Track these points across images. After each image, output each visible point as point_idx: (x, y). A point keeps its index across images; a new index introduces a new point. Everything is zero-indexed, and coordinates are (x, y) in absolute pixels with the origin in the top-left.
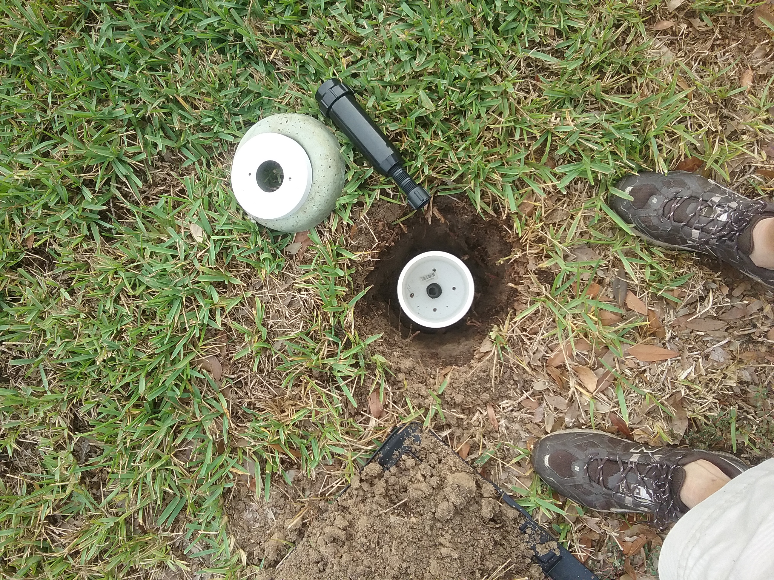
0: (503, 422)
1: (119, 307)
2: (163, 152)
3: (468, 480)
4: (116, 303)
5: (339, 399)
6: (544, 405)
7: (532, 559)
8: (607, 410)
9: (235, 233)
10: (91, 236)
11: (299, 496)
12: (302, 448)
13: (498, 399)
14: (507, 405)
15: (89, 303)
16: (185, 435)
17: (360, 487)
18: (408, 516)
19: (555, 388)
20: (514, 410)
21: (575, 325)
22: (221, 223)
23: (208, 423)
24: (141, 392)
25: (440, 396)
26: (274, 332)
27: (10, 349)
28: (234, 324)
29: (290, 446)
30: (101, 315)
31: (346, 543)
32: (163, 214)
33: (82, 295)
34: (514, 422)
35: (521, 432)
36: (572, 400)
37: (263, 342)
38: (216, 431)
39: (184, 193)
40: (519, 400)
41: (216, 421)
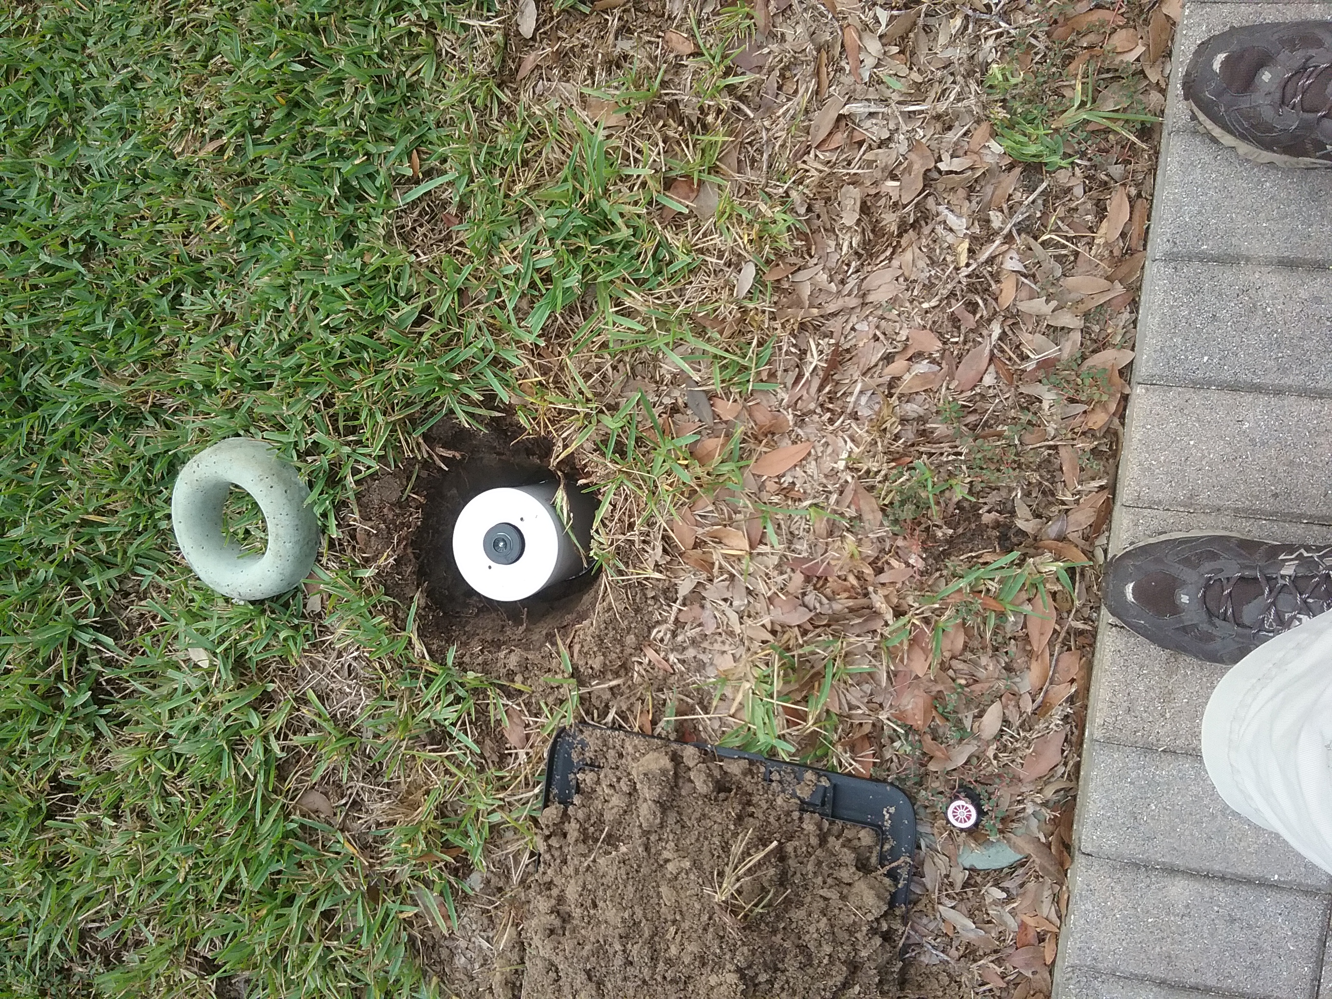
0: (672, 658)
1: (172, 799)
2: (117, 586)
3: (657, 759)
4: (165, 796)
5: (465, 754)
6: (708, 605)
7: (802, 810)
8: (776, 560)
9: (234, 631)
10: (99, 735)
11: (491, 902)
12: (457, 841)
13: (650, 632)
14: (661, 634)
15: (142, 815)
16: (321, 907)
17: (549, 846)
18: (617, 848)
19: (705, 575)
20: (674, 635)
21: (671, 485)
22: (213, 631)
23: (337, 878)
24: (245, 885)
25: (572, 676)
26: (354, 718)
27: (94, 921)
28: (297, 740)
29: (447, 846)
30: (156, 821)
31: (568, 926)
32: (154, 660)
33: (128, 811)
34: (684, 649)
35: (701, 656)
36: (732, 576)
37: (338, 740)
38: (352, 880)
39: (163, 620)
40: (672, 618)
41: (347, 869)
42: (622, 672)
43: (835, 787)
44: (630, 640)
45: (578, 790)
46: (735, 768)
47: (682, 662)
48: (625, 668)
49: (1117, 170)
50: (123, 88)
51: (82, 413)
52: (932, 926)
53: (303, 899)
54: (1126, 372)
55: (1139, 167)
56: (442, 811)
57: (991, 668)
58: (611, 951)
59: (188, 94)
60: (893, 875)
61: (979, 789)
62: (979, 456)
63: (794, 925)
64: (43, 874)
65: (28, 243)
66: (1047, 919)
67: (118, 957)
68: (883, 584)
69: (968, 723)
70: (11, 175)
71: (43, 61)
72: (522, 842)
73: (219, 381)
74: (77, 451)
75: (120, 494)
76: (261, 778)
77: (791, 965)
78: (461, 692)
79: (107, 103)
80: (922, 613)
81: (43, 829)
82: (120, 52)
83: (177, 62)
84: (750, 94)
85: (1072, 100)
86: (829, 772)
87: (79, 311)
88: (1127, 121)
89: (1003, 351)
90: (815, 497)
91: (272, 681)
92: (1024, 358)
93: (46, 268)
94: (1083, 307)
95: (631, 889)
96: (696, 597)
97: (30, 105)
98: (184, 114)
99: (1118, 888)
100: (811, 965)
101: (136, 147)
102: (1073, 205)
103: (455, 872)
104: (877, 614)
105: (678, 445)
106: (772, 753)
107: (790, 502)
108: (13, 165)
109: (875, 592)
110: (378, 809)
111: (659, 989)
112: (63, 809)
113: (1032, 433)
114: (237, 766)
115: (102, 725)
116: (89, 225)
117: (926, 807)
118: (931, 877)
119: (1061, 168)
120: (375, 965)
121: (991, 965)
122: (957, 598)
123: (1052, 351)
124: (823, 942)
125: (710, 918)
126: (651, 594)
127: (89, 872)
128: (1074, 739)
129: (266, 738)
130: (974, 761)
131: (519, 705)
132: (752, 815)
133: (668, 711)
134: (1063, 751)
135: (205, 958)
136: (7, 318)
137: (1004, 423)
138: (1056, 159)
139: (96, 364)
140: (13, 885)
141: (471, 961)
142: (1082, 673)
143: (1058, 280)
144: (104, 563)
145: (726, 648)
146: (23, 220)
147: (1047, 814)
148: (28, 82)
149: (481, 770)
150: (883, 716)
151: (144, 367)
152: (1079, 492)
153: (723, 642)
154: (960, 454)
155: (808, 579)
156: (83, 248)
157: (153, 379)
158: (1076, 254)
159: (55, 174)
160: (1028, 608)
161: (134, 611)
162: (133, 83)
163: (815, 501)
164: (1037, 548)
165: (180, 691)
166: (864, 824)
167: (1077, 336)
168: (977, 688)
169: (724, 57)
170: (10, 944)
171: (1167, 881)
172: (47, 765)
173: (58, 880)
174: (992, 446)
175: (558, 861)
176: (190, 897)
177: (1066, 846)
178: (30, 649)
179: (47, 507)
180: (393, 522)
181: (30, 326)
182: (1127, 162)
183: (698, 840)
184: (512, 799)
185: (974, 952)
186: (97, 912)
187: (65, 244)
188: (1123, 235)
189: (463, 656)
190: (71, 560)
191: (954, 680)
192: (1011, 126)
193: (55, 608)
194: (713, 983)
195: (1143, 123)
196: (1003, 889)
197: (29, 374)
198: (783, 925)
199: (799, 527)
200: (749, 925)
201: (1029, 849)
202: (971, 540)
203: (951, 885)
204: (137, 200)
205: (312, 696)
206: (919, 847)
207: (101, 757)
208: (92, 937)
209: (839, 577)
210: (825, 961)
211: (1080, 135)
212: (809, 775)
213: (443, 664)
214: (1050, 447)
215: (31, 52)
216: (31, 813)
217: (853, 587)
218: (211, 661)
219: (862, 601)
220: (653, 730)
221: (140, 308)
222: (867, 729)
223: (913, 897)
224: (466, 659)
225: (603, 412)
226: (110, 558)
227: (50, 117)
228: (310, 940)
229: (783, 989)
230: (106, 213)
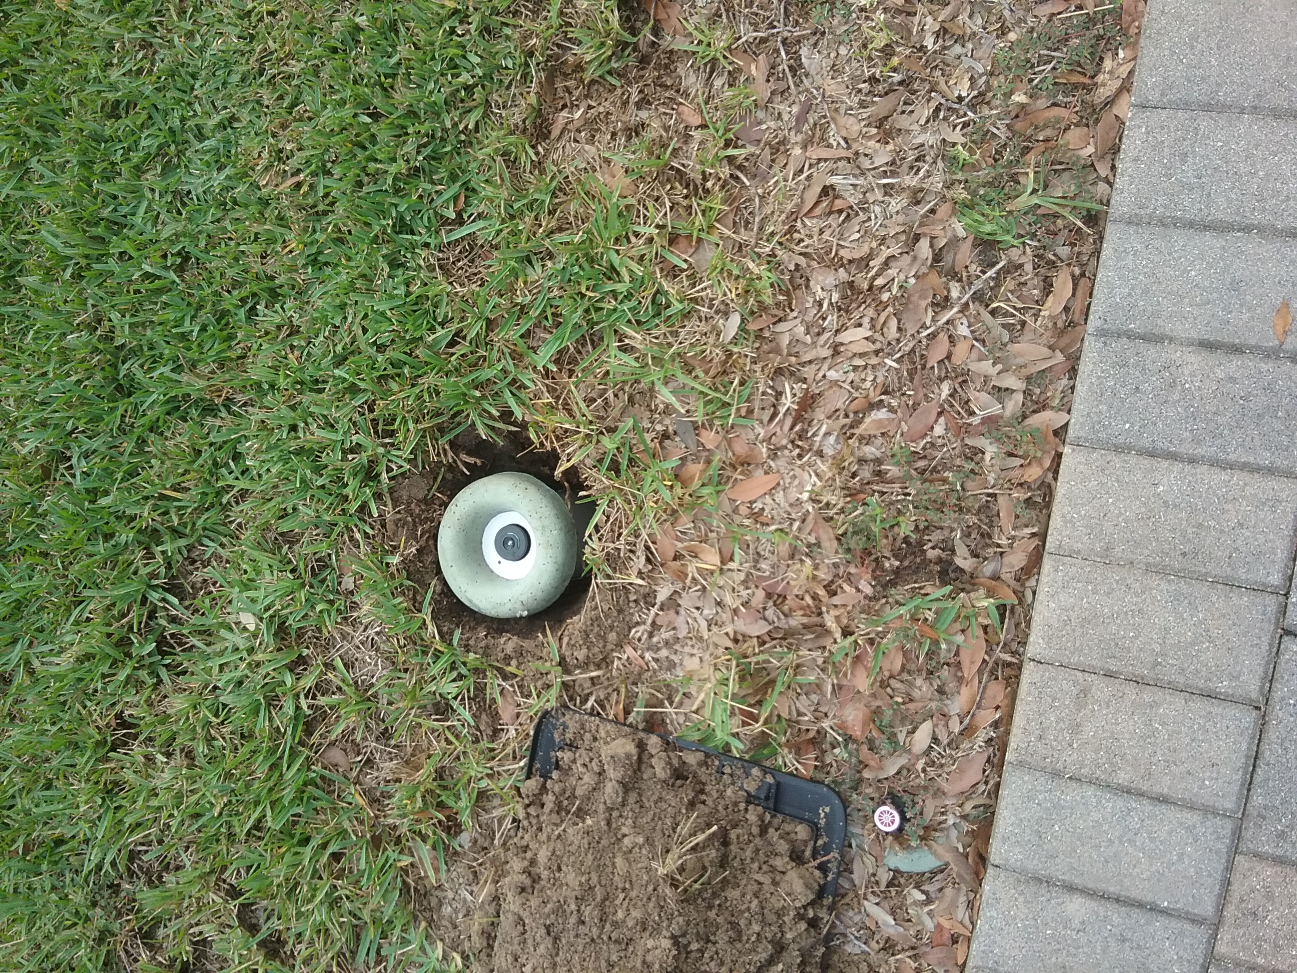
0: (648, 656)
1: (215, 743)
2: (185, 553)
3: (624, 745)
4: (210, 740)
5: (463, 725)
6: (682, 611)
7: (748, 802)
8: (742, 576)
9: (277, 602)
10: (160, 682)
11: (476, 860)
12: (450, 802)
13: (630, 631)
14: (639, 634)
15: (189, 755)
16: (332, 848)
17: (528, 814)
18: (584, 821)
19: (681, 585)
20: (651, 635)
21: (656, 502)
22: (260, 601)
23: (346, 825)
24: (269, 824)
25: (560, 664)
26: (372, 685)
27: (142, 844)
28: (322, 700)
29: (441, 806)
30: (200, 761)
31: (537, 886)
32: (210, 621)
33: (178, 752)
34: (659, 649)
35: (673, 657)
36: (704, 587)
37: (357, 703)
38: (359, 828)
39: (221, 586)
40: (649, 621)
41: (356, 818)
42: (604, 665)
43: (778, 784)
44: (612, 636)
45: (557, 767)
46: (692, 759)
47: (656, 660)
48: (605, 662)
49: (1064, 251)
50: (222, 126)
51: (167, 402)
52: (857, 919)
53: (315, 842)
54: (1060, 433)
55: (1084, 249)
56: (440, 774)
57: (924, 689)
58: (568, 912)
59: (274, 136)
60: (823, 868)
61: (906, 798)
62: (926, 497)
63: (728, 904)
64: (103, 799)
65: (134, 254)
66: (961, 923)
67: (160, 877)
68: (836, 606)
69: (901, 737)
70: (125, 195)
71: (157, 99)
72: (506, 808)
73: (282, 383)
74: (162, 434)
75: (193, 474)
76: (289, 732)
77: (722, 938)
78: (464, 671)
79: (208, 138)
80: (868, 634)
81: (107, 760)
82: (220, 96)
83: (267, 107)
84: (746, 164)
85: (1025, 186)
86: (774, 771)
87: (170, 315)
88: (1074, 208)
89: (952, 406)
90: (780, 523)
91: (308, 648)
92: (972, 413)
93: (147, 276)
94: (1025, 372)
95: (590, 857)
96: (672, 604)
97: (143, 136)
98: (270, 152)
99: (1021, 899)
100: (740, 941)
101: (228, 177)
102: (1022, 280)
103: (448, 830)
104: (828, 632)
105: (664, 467)
106: (727, 748)
107: (758, 526)
108: (127, 185)
109: (828, 612)
110: (387, 768)
111: (605, 947)
112: (126, 744)
113: (974, 481)
114: (271, 719)
115: (164, 673)
116: (185, 242)
117: (859, 810)
118: (859, 873)
119: (1013, 246)
120: (371, 906)
121: (908, 960)
122: (897, 624)
123: (995, 409)
124: (753, 922)
125: (655, 890)
126: (632, 597)
127: (141, 799)
128: (996, 760)
129: (297, 696)
130: (905, 772)
131: (512, 686)
132: (704, 802)
133: (638, 703)
134: (984, 771)
135: (231, 885)
136: (112, 316)
137: (950, 469)
138: (1008, 238)
139: (182, 361)
140: (78, 807)
141: (456, 911)
142: (1006, 701)
143: (1005, 345)
144: (177, 533)
145: (695, 651)
146: (131, 234)
147: (966, 826)
148: (144, 116)
149: (477, 741)
150: (826, 724)
151: (221, 366)
152: (1013, 538)
153: (693, 646)
154: (909, 495)
155: (769, 596)
156: (179, 260)
157: (227, 376)
158: (1023, 323)
159: (161, 196)
160: (960, 639)
161: (198, 576)
162: (230, 123)
163: (780, 527)
164: (974, 585)
165: (230, 649)
166: (802, 820)
167: (1020, 397)
168: (912, 706)
169: (727, 130)
170: (71, 859)
171: (1066, 897)
172: (114, 704)
173: (115, 805)
174: (937, 490)
175: (535, 828)
176: (223, 830)
177: (982, 859)
178: (108, 602)
179: (133, 481)
180: (419, 515)
181: (131, 325)
182: (1073, 245)
183: (653, 819)
184: (500, 769)
185: (893, 946)
186: (146, 836)
187: (165, 256)
188: (1066, 309)
189: (468, 639)
190: (150, 529)
191: (891, 697)
192: (971, 207)
193: (133, 568)
194: (649, 946)
195: (1088, 210)
196: (923, 892)
197: (126, 366)
198: (718, 902)
199: (765, 548)
200: (687, 899)
201: (949, 857)
202: (916, 572)
203: (877, 883)
204: (227, 224)
205: (339, 663)
206: (850, 846)
207: (160, 701)
208: (140, 859)
209: (797, 596)
210: (753, 939)
211: (1031, 218)
212: (755, 771)
213: (450, 644)
214: (989, 495)
215: (148, 90)
216: (98, 744)
217: (808, 606)
218: (257, 625)
219: (815, 619)
220: (626, 719)
221: (222, 315)
222: (811, 734)
223: (842, 891)
224: (472, 642)
225: (603, 434)
226: (181, 529)
227: (160, 147)
228: (321, 878)
229: (712, 959)
230: (200, 232)
